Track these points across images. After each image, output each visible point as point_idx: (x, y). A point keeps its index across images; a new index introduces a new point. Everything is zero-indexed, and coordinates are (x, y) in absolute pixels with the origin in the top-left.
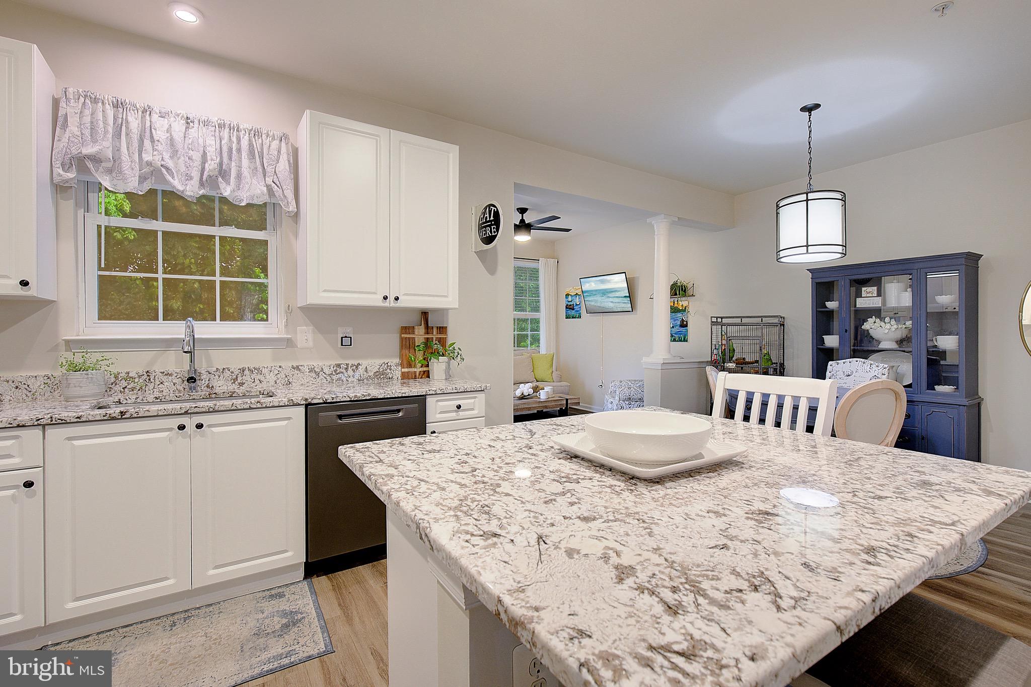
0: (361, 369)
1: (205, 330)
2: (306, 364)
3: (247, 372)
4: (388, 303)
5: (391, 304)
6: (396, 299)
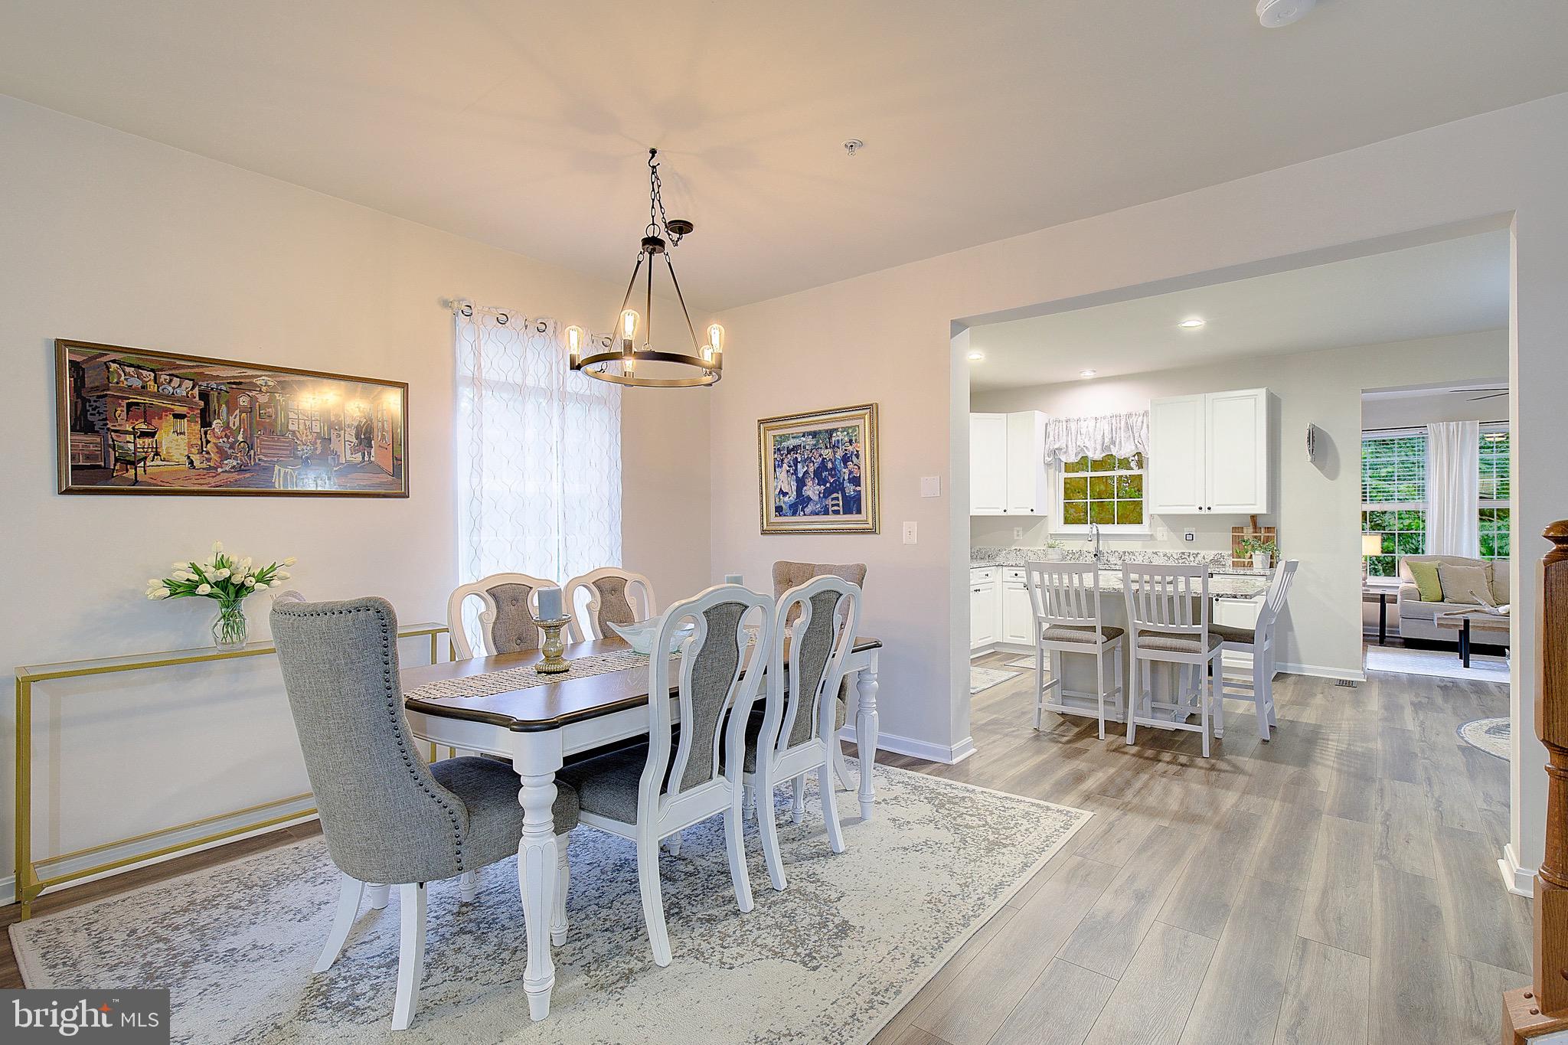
0: (1200, 558)
1: (1104, 529)
2: (1162, 551)
3: (1127, 554)
4: (1205, 511)
5: (1207, 512)
6: (1209, 508)
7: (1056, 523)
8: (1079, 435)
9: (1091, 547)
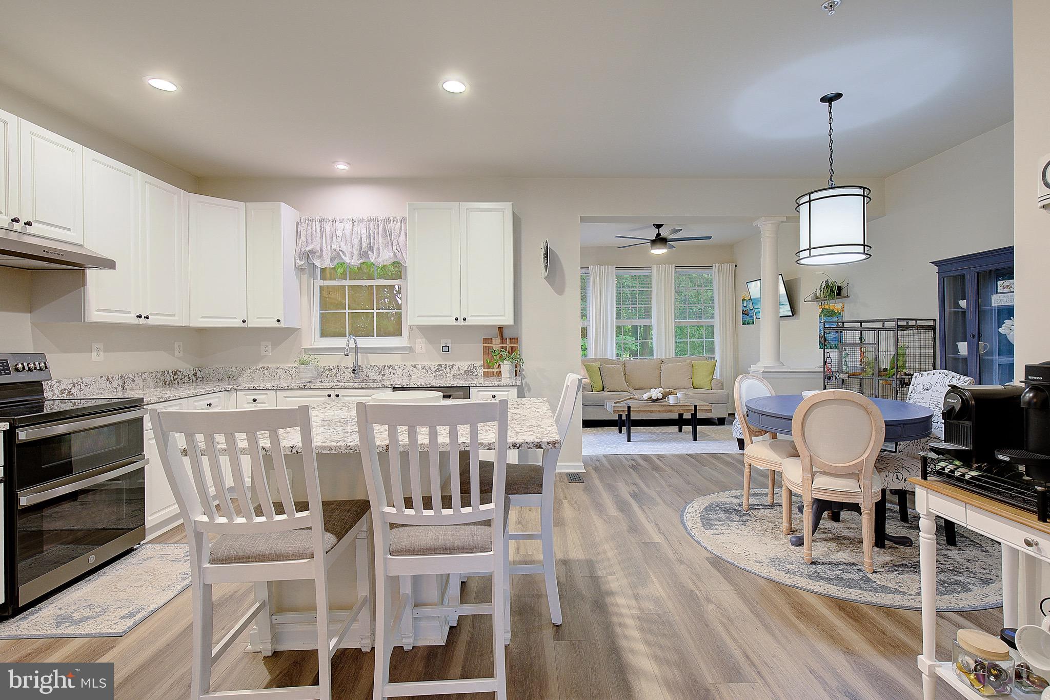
0: (455, 369)
1: (363, 342)
2: (420, 364)
3: (386, 368)
4: (461, 323)
5: (463, 323)
6: (465, 319)
7: (313, 338)
8: (334, 238)
9: (349, 362)
